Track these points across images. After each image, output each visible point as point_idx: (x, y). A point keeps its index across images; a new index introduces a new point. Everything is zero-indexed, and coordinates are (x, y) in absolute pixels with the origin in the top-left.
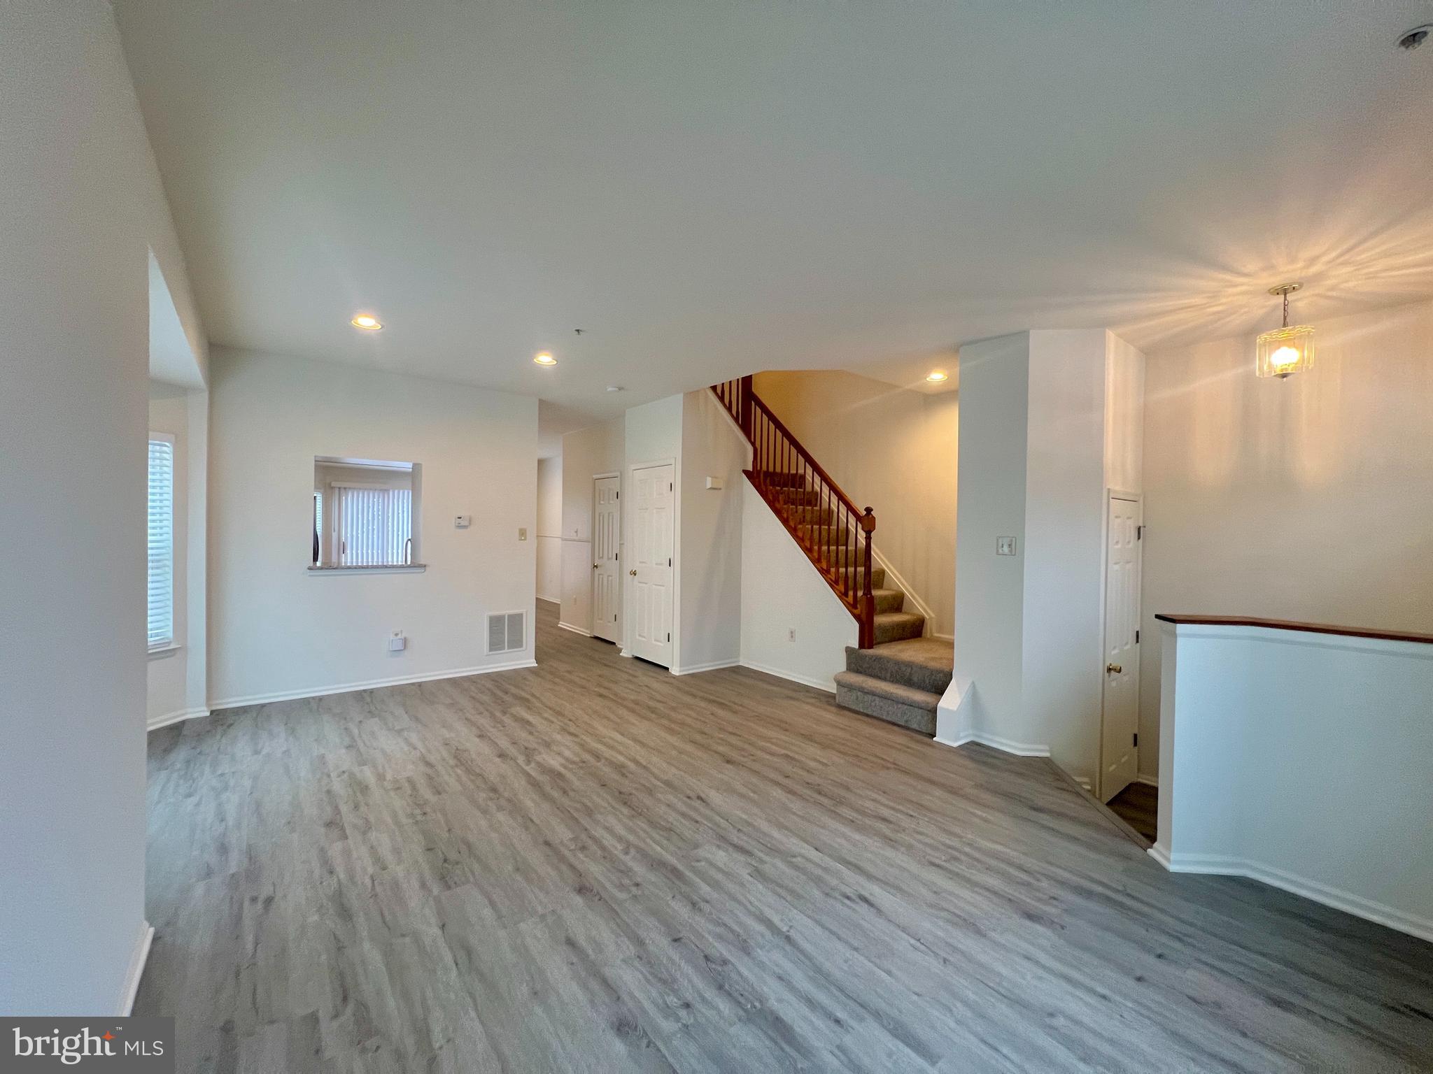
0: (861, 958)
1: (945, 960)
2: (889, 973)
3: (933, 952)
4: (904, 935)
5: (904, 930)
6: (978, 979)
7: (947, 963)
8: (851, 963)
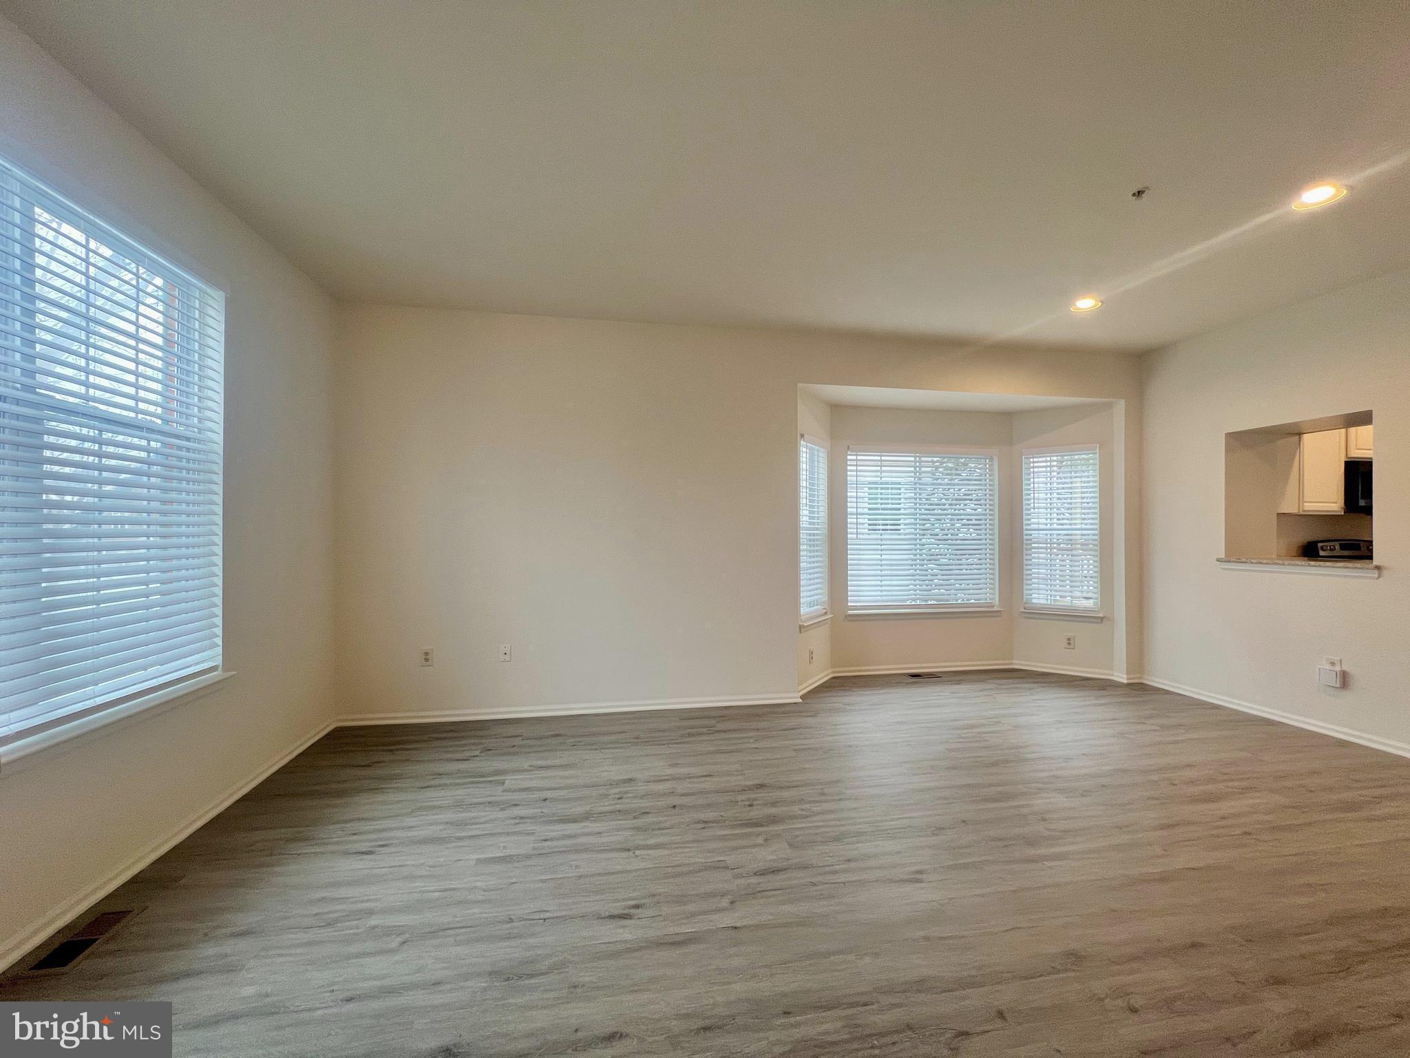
0: (570, 875)
1: (511, 921)
2: (543, 881)
3: (526, 920)
4: (559, 914)
5: (564, 918)
6: (478, 926)
7: (509, 920)
8: (573, 868)
